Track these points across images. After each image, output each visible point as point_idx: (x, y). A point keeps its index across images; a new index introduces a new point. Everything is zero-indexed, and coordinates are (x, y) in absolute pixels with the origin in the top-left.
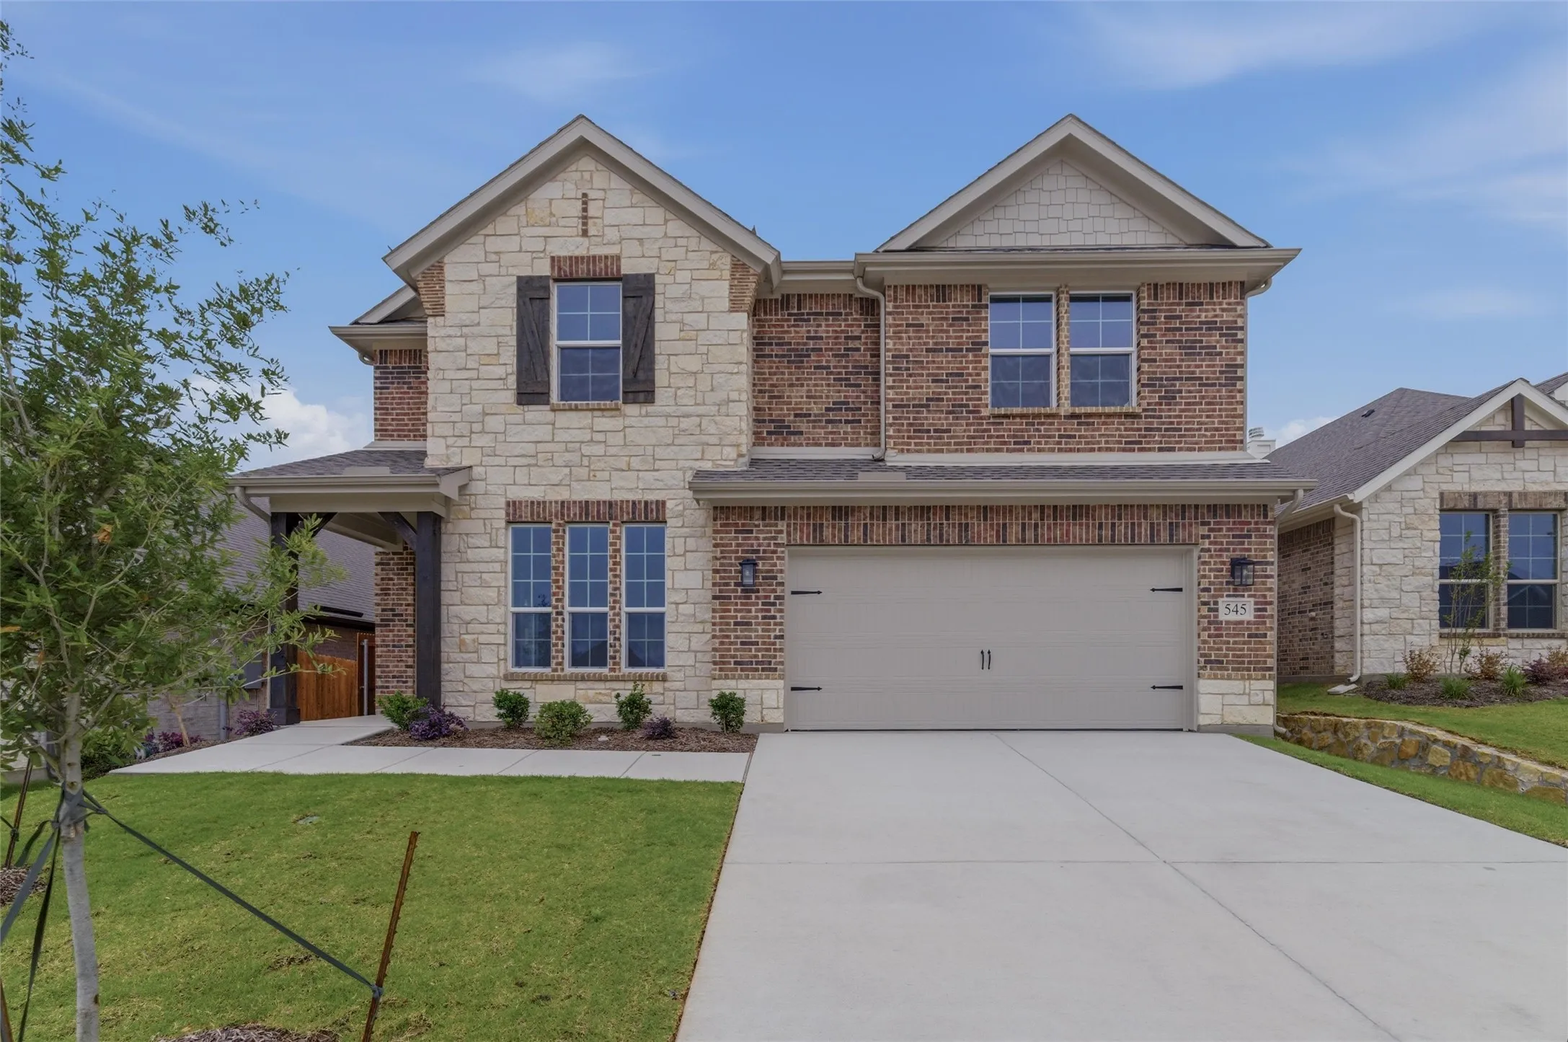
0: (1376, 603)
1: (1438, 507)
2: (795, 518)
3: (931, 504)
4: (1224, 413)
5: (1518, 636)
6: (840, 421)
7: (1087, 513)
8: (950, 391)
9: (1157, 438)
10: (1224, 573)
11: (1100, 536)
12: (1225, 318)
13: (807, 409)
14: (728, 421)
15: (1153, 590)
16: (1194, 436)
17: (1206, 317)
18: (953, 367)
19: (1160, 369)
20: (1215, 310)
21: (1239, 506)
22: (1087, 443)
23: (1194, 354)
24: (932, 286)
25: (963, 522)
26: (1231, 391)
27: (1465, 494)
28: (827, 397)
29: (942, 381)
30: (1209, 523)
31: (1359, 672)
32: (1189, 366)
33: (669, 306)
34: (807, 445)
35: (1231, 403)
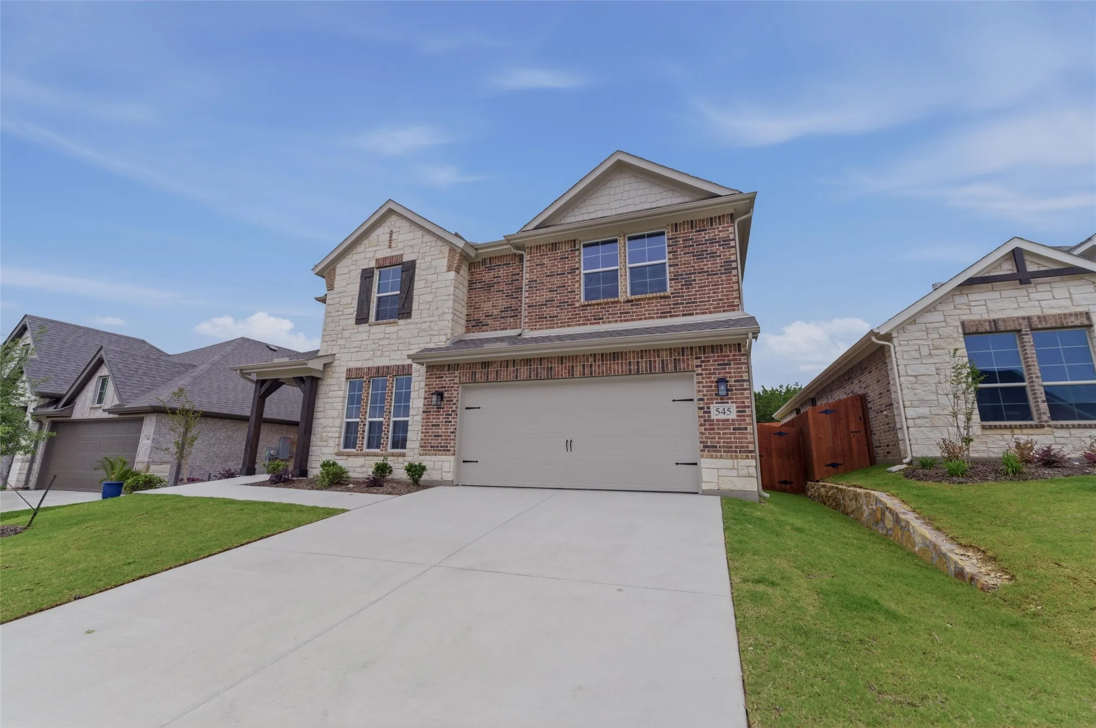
0: (916, 403)
1: (961, 332)
2: (464, 370)
3: (532, 357)
4: (724, 290)
5: (1062, 427)
6: (507, 317)
7: (622, 357)
8: (558, 295)
9: (681, 309)
10: (713, 388)
11: (630, 370)
12: (721, 236)
13: (492, 312)
14: (443, 323)
15: (674, 401)
16: (706, 305)
17: (709, 236)
18: (559, 284)
19: (681, 269)
20: (714, 232)
21: (721, 345)
22: (636, 316)
23: (702, 258)
24: (549, 244)
25: (550, 366)
26: (729, 276)
27: (985, 321)
28: (502, 305)
29: (554, 291)
30: (701, 358)
31: (910, 455)
32: (700, 266)
33: (422, 273)
34: (491, 330)
35: (730, 284)
